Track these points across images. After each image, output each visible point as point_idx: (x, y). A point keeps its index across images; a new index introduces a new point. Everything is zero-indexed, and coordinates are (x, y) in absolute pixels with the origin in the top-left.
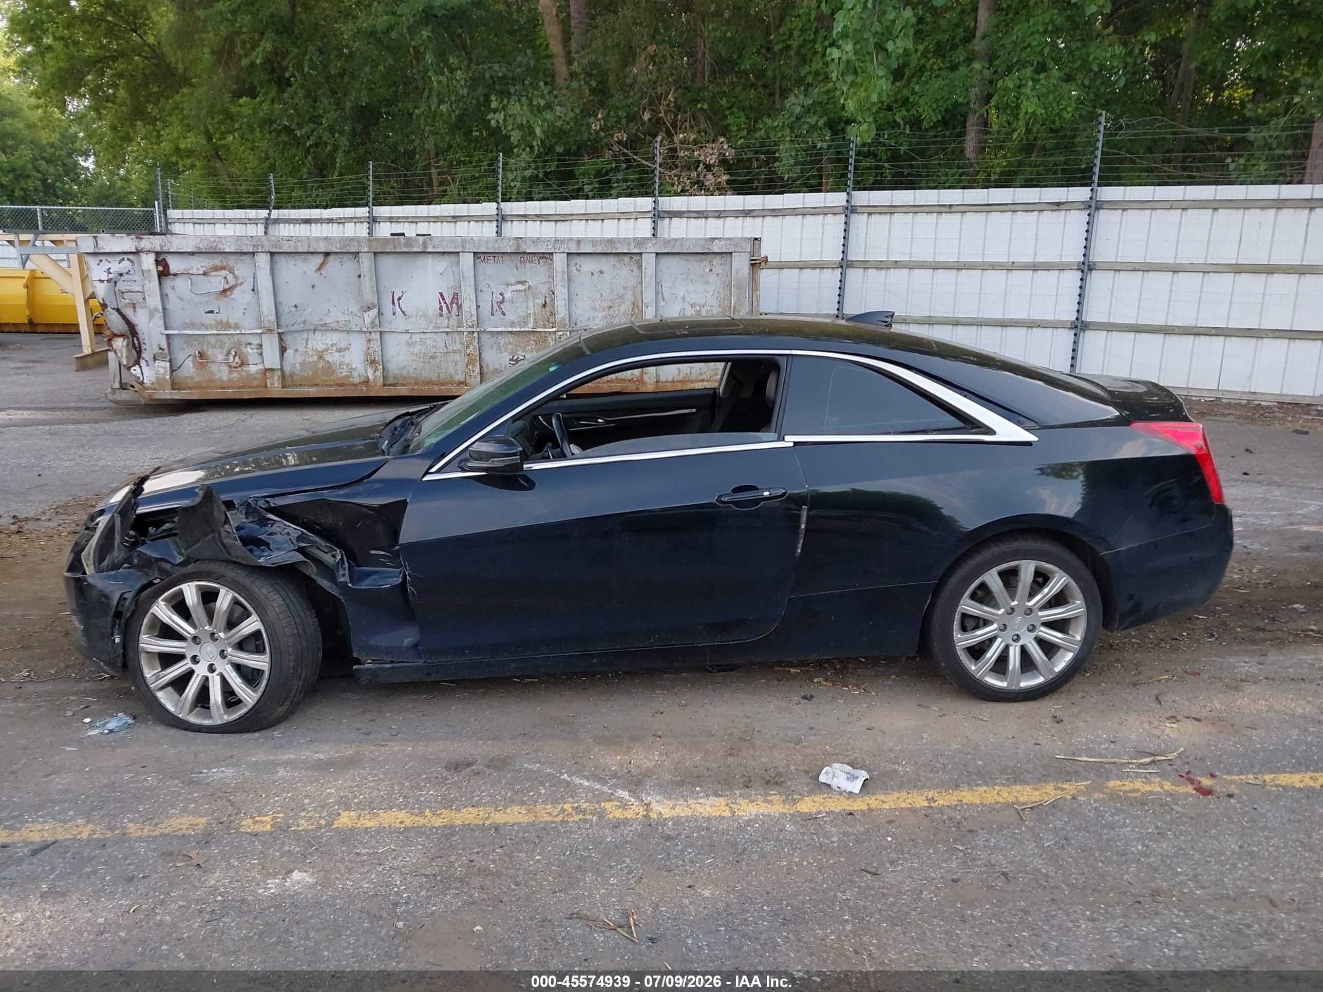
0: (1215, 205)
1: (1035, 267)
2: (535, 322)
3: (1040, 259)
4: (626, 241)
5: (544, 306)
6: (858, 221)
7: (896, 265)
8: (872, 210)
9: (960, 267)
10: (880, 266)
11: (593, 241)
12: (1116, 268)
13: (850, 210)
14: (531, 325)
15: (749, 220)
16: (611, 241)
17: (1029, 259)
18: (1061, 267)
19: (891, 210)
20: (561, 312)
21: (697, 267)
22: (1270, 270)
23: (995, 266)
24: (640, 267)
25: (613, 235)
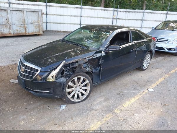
0: (95, 9)
1: (74, 16)
2: (5, 23)
3: (75, 15)
4: (21, 8)
5: (6, 20)
6: (48, 7)
7: (55, 15)
8: (50, 6)
9: (64, 16)
10: (52, 15)
11: (15, 8)
12: (84, 17)
13: (47, 6)
14: (4, 23)
15: (28, 6)
16: (18, 8)
17: (73, 15)
18: (78, 16)
19: (53, 6)
20: (10, 21)
21: (33, 14)
22: (101, 18)
23: (69, 16)
24: (23, 13)
25: (19, 7)
